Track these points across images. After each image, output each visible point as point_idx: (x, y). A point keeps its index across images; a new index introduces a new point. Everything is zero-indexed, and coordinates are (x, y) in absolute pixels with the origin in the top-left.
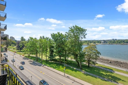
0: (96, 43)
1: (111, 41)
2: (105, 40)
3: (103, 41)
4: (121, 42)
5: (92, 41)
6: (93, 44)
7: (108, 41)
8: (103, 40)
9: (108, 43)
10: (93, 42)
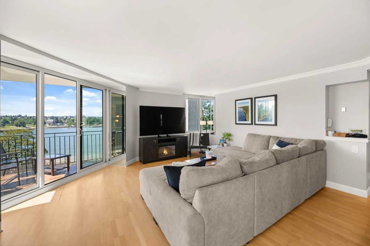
0: (27, 126)
1: (73, 120)
2: (57, 118)
3: (52, 120)
4: (94, 121)
5: (7, 119)
6: (14, 128)
7: (65, 119)
8: (52, 118)
9: (65, 125)
10: (15, 122)
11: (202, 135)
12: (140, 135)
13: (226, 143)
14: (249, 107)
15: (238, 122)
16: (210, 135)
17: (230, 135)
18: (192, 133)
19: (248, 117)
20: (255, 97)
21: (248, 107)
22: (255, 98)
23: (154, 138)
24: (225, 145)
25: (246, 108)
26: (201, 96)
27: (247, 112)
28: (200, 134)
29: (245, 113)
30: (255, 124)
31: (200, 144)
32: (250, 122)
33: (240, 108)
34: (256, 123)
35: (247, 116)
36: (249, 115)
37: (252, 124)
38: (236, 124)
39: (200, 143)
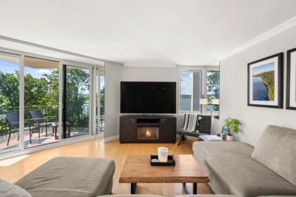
11: (200, 118)
12: (121, 112)
13: (230, 135)
14: (274, 74)
15: (252, 102)
16: (213, 119)
17: (237, 122)
18: (187, 114)
19: (273, 92)
20: (289, 49)
21: (272, 73)
22: (289, 52)
23: (133, 117)
24: (228, 138)
25: (268, 76)
26: (205, 67)
27: (269, 83)
28: (198, 116)
29: (266, 86)
30: (288, 108)
31: (196, 130)
32: (276, 103)
33: (256, 76)
34: (291, 105)
35: (270, 91)
36: (274, 89)
37: (280, 106)
38: (249, 105)
39: (197, 128)
